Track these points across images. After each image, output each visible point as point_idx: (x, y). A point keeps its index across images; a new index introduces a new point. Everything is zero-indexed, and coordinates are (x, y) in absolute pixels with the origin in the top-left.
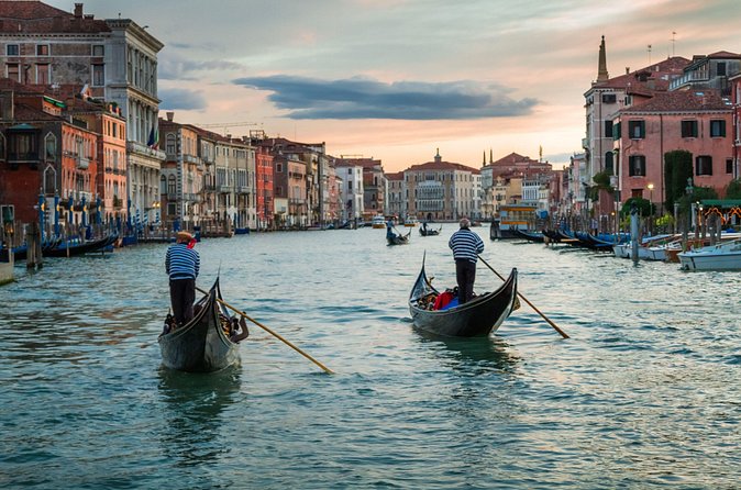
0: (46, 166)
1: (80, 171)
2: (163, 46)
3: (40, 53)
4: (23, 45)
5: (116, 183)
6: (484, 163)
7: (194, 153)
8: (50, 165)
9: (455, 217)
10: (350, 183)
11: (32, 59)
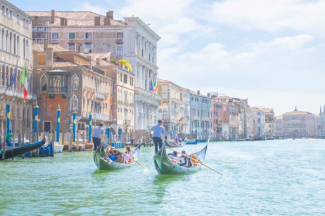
0: (72, 96)
1: (98, 101)
2: (160, 38)
3: (87, 37)
4: (78, 33)
5: (126, 110)
6: (321, 111)
7: (179, 98)
8: (74, 95)
9: (307, 136)
10: (259, 119)
11: (82, 40)
